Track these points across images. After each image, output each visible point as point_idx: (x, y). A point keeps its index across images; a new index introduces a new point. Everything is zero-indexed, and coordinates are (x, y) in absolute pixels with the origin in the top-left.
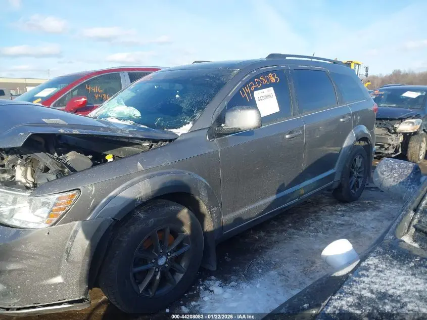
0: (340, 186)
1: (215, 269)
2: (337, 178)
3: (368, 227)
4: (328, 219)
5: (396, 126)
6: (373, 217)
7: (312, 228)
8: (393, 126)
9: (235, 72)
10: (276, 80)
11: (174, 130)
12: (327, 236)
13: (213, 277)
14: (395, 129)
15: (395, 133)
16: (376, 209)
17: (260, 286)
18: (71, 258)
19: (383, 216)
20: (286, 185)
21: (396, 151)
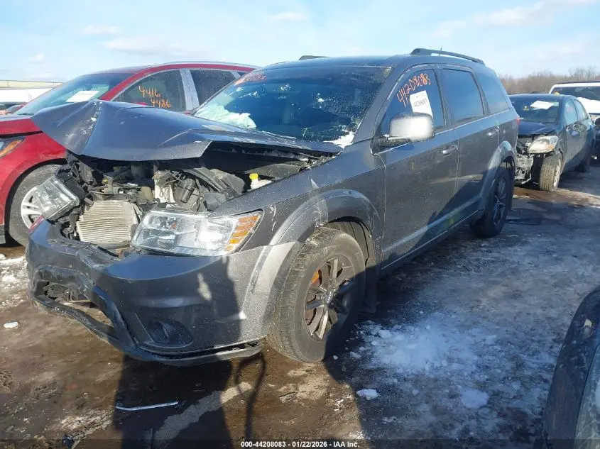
0: (484, 217)
1: (374, 310)
2: (482, 206)
3: (525, 263)
4: (473, 255)
5: (528, 144)
6: (525, 253)
7: (459, 267)
8: (524, 145)
9: (388, 70)
10: (428, 82)
11: (335, 142)
12: (481, 273)
13: (370, 322)
14: (526, 149)
15: (526, 153)
16: (524, 243)
17: (431, 328)
18: (256, 290)
19: (536, 251)
20: (437, 214)
21: (527, 177)
